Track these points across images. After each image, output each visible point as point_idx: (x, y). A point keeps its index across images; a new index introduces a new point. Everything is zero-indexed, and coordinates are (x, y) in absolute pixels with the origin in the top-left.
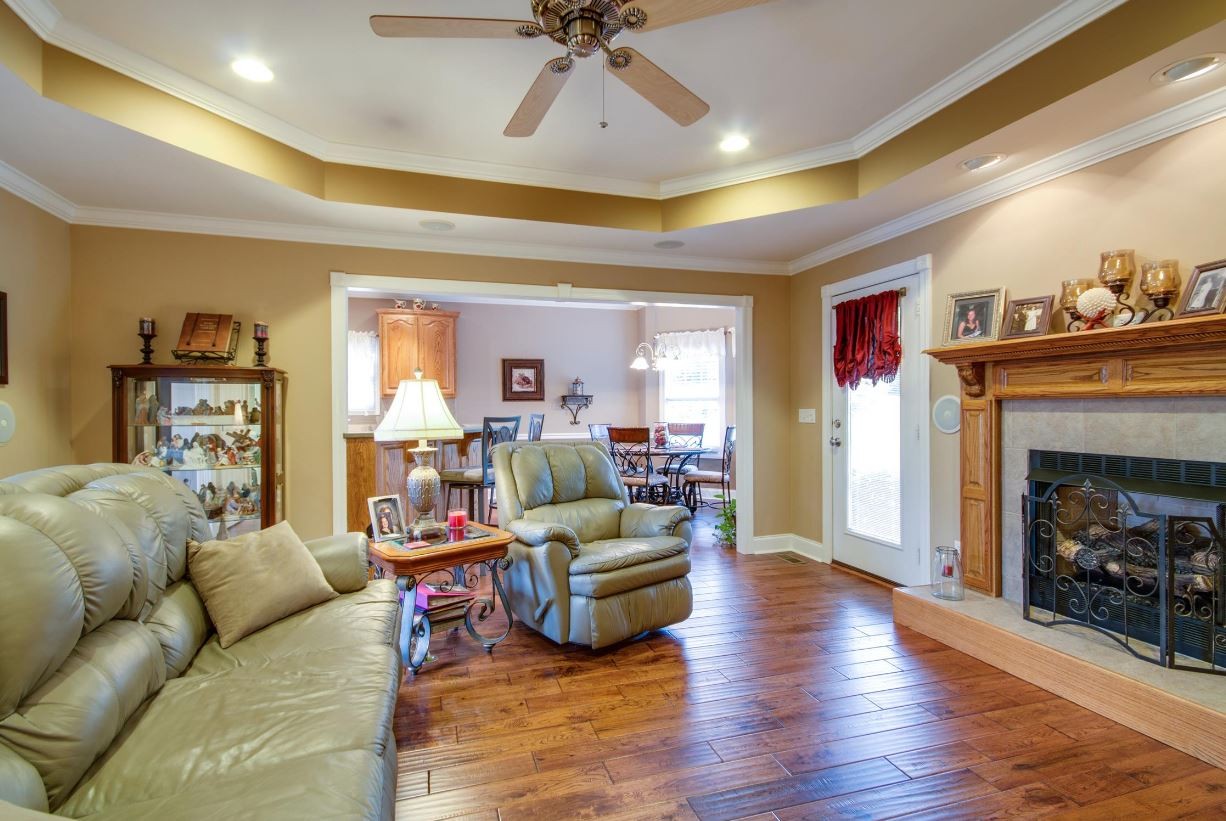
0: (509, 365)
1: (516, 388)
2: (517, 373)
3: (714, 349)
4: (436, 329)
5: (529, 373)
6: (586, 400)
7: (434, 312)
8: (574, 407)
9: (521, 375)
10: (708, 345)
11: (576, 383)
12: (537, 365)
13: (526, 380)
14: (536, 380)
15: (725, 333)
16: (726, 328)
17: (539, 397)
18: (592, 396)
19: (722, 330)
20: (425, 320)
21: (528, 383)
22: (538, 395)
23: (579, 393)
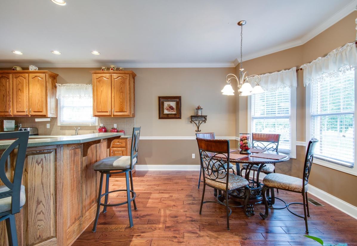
0: (162, 100)
1: (166, 112)
2: (166, 104)
3: (288, 83)
4: (120, 80)
5: (173, 104)
6: (204, 118)
7: (121, 72)
8: (197, 122)
9: (168, 105)
10: (282, 81)
11: (199, 108)
12: (178, 99)
13: (171, 108)
14: (177, 107)
15: (297, 71)
16: (297, 67)
17: (178, 117)
18: (207, 116)
19: (295, 69)
20: (115, 76)
21: (172, 109)
22: (178, 116)
23: (200, 114)
